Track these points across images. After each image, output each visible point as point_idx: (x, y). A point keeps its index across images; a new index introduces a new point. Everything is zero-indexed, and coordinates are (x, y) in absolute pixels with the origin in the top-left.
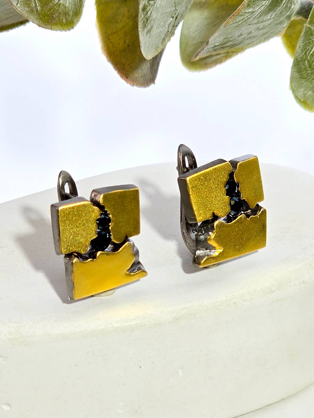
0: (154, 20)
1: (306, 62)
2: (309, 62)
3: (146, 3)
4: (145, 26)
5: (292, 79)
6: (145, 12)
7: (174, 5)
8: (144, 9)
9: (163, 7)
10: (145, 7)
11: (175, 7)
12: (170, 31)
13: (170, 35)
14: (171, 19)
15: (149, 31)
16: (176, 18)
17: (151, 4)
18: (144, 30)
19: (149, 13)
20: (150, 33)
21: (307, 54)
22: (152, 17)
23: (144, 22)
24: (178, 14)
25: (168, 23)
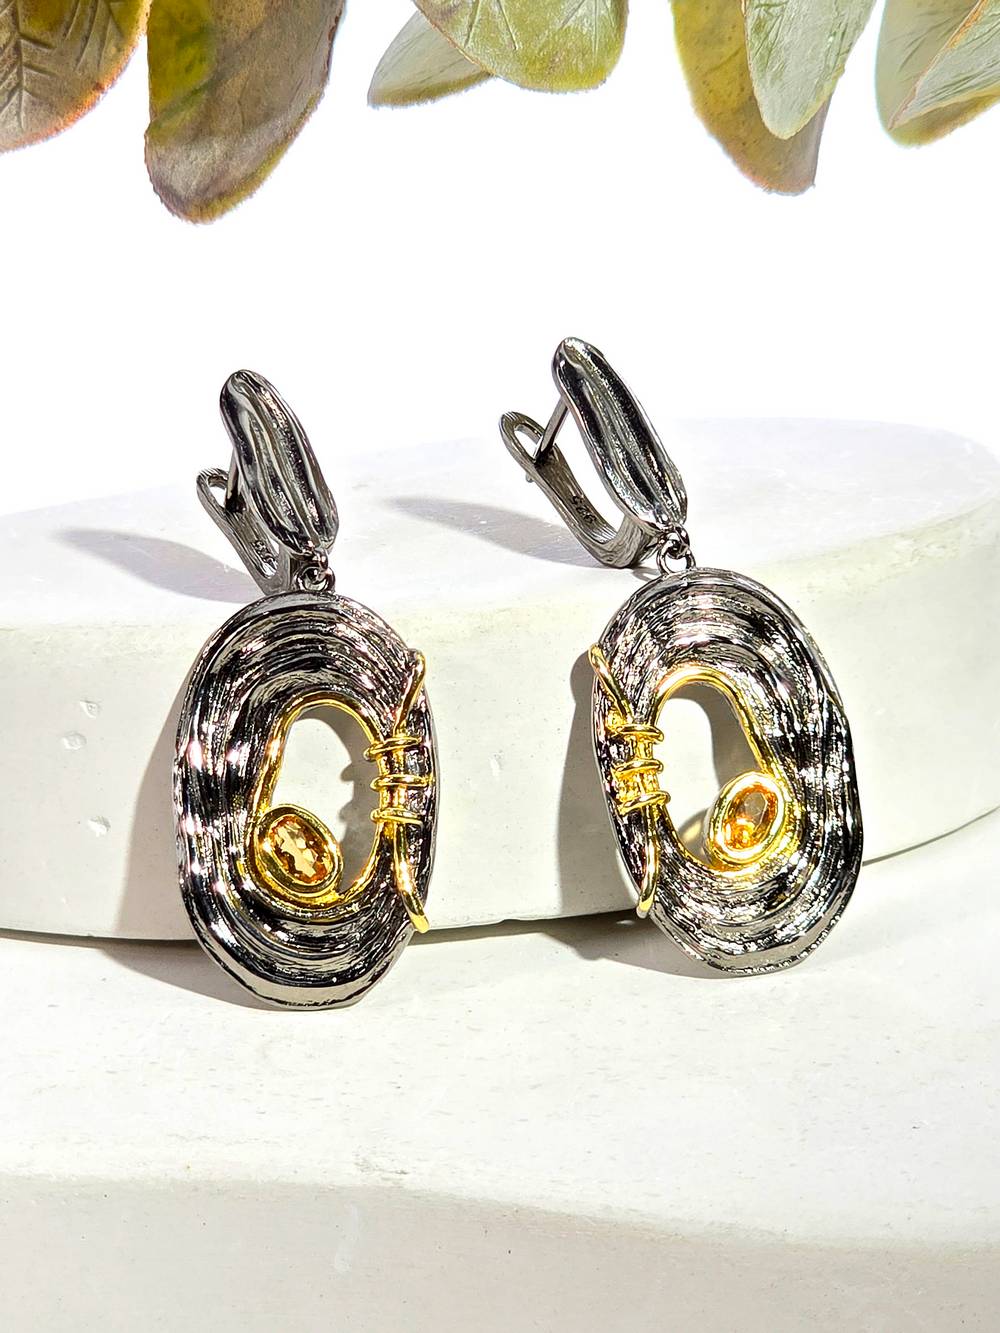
0: (786, 50)
3: (763, 13)
4: (764, 66)
6: (762, 35)
7: (834, 7)
8: (759, 27)
9: (804, 16)
10: (760, 22)
11: (837, 10)
12: (831, 64)
13: (834, 74)
14: (831, 39)
15: (777, 76)
16: (843, 34)
17: (774, 14)
18: (763, 75)
19: (772, 35)
20: (781, 80)
22: (780, 42)
23: (762, 57)
24: (847, 25)
25: (824, 49)
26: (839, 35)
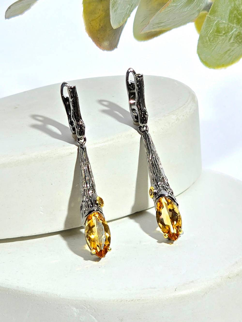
1: (207, 38)
2: (209, 38)
5: (198, 47)
12: (128, 13)
13: (128, 16)
14: (129, 6)
16: (132, 6)
20: (116, 12)
21: (208, 33)
24: (133, 4)
25: (127, 8)
26: (131, 6)
